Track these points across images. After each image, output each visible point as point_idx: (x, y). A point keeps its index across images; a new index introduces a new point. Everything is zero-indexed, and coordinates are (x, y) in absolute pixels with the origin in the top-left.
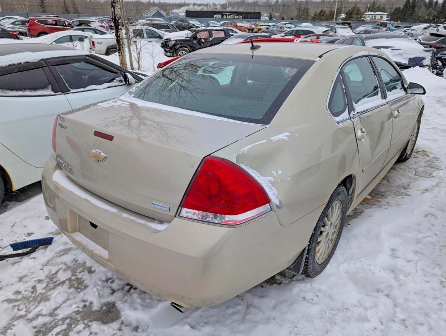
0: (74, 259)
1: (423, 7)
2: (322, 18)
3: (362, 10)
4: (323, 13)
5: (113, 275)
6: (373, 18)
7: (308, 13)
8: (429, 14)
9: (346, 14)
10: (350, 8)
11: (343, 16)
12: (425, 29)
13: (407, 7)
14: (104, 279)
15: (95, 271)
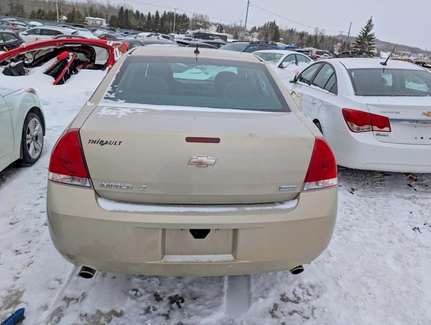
0: (81, 315)
1: (133, 18)
2: (43, 17)
3: (83, 14)
4: (42, 13)
5: (147, 303)
6: (94, 22)
7: (23, 11)
8: (140, 24)
9: (68, 16)
10: (70, 10)
11: (65, 18)
12: (148, 36)
13: (122, 16)
14: (142, 312)
15: (122, 311)
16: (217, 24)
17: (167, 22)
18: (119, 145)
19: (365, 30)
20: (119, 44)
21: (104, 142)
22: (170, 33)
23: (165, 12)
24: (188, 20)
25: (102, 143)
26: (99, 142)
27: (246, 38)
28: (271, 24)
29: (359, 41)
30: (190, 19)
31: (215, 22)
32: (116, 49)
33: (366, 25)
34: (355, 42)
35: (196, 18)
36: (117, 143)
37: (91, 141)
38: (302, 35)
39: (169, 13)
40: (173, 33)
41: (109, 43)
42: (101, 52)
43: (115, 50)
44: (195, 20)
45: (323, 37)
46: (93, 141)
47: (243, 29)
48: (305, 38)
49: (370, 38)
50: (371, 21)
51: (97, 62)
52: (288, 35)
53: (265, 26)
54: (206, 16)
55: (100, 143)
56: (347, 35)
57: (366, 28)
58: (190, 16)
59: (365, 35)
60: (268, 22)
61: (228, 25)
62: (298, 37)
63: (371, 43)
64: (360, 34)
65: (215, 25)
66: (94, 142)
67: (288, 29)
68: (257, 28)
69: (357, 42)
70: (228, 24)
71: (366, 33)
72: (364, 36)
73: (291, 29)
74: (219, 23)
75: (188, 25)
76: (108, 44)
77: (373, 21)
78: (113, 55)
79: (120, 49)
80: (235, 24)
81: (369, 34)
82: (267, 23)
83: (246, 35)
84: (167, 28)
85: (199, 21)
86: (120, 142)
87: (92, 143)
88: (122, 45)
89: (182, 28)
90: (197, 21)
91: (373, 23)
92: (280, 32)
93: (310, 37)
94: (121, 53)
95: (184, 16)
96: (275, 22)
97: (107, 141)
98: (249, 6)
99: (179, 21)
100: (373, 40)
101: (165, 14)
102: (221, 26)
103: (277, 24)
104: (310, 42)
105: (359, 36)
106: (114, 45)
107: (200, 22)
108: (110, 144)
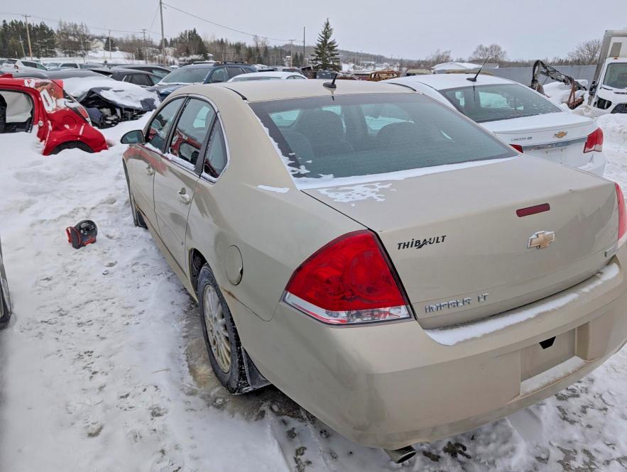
16: (102, 37)
17: (12, 39)
18: (443, 241)
19: (323, 36)
20: (46, 84)
21: (421, 243)
22: (23, 56)
23: (4, 21)
24: (51, 33)
25: (419, 245)
26: (414, 244)
27: (157, 57)
28: (189, 35)
29: (319, 51)
30: (56, 32)
31: (98, 34)
32: (44, 93)
33: (323, 30)
34: (314, 53)
35: (65, 29)
36: (440, 239)
37: (402, 246)
38: (238, 47)
39: (12, 23)
40: (29, 56)
41: (29, 83)
42: (15, 101)
43: (42, 94)
44: (65, 33)
45: (266, 48)
46: (404, 245)
47: (149, 44)
48: (243, 52)
49: (331, 47)
50: (328, 24)
51: (9, 119)
52: (218, 49)
53: (181, 36)
54: (82, 26)
55: (416, 246)
56: (302, 45)
57: (323, 34)
58: (53, 26)
59: (324, 42)
60: (186, 31)
61: (121, 39)
62: (233, 51)
63: (334, 53)
64: (318, 42)
65: (100, 39)
66: (406, 245)
67: (216, 40)
68: (169, 41)
69: (317, 53)
70: (122, 36)
71: (326, 41)
72: (323, 44)
73: (220, 40)
74: (107, 35)
75: (53, 42)
76: (27, 85)
77: (330, 24)
78: (40, 104)
79: (50, 91)
80: (133, 37)
81: (328, 42)
82: (184, 32)
83: (153, 52)
84: (15, 47)
85: (71, 35)
86: (443, 237)
87: (404, 248)
88: (52, 85)
89: (42, 47)
90: (67, 35)
91: (331, 26)
92: (206, 45)
93: (250, 50)
94: (54, 99)
95: (43, 27)
96: (195, 31)
97: (425, 240)
98: (163, 9)
99: (35, 36)
100: (335, 48)
101: (5, 25)
102: (112, 41)
103: (199, 33)
104: (251, 56)
105: (318, 45)
106: (37, 85)
107: (74, 35)
108: (430, 243)
